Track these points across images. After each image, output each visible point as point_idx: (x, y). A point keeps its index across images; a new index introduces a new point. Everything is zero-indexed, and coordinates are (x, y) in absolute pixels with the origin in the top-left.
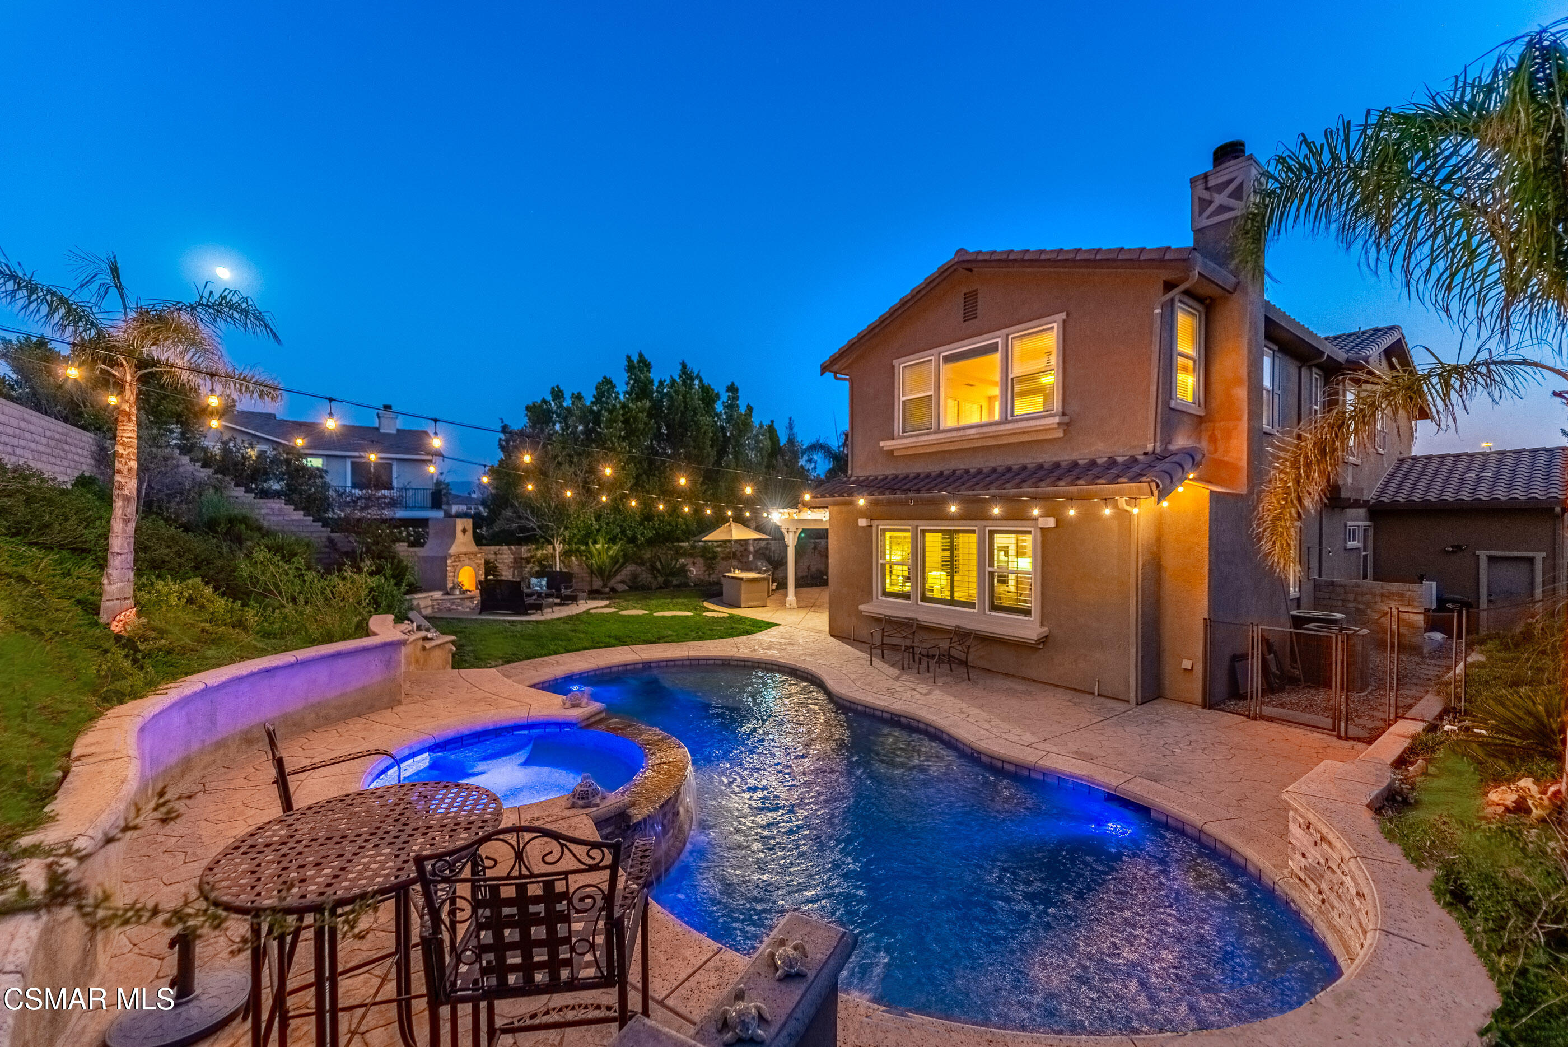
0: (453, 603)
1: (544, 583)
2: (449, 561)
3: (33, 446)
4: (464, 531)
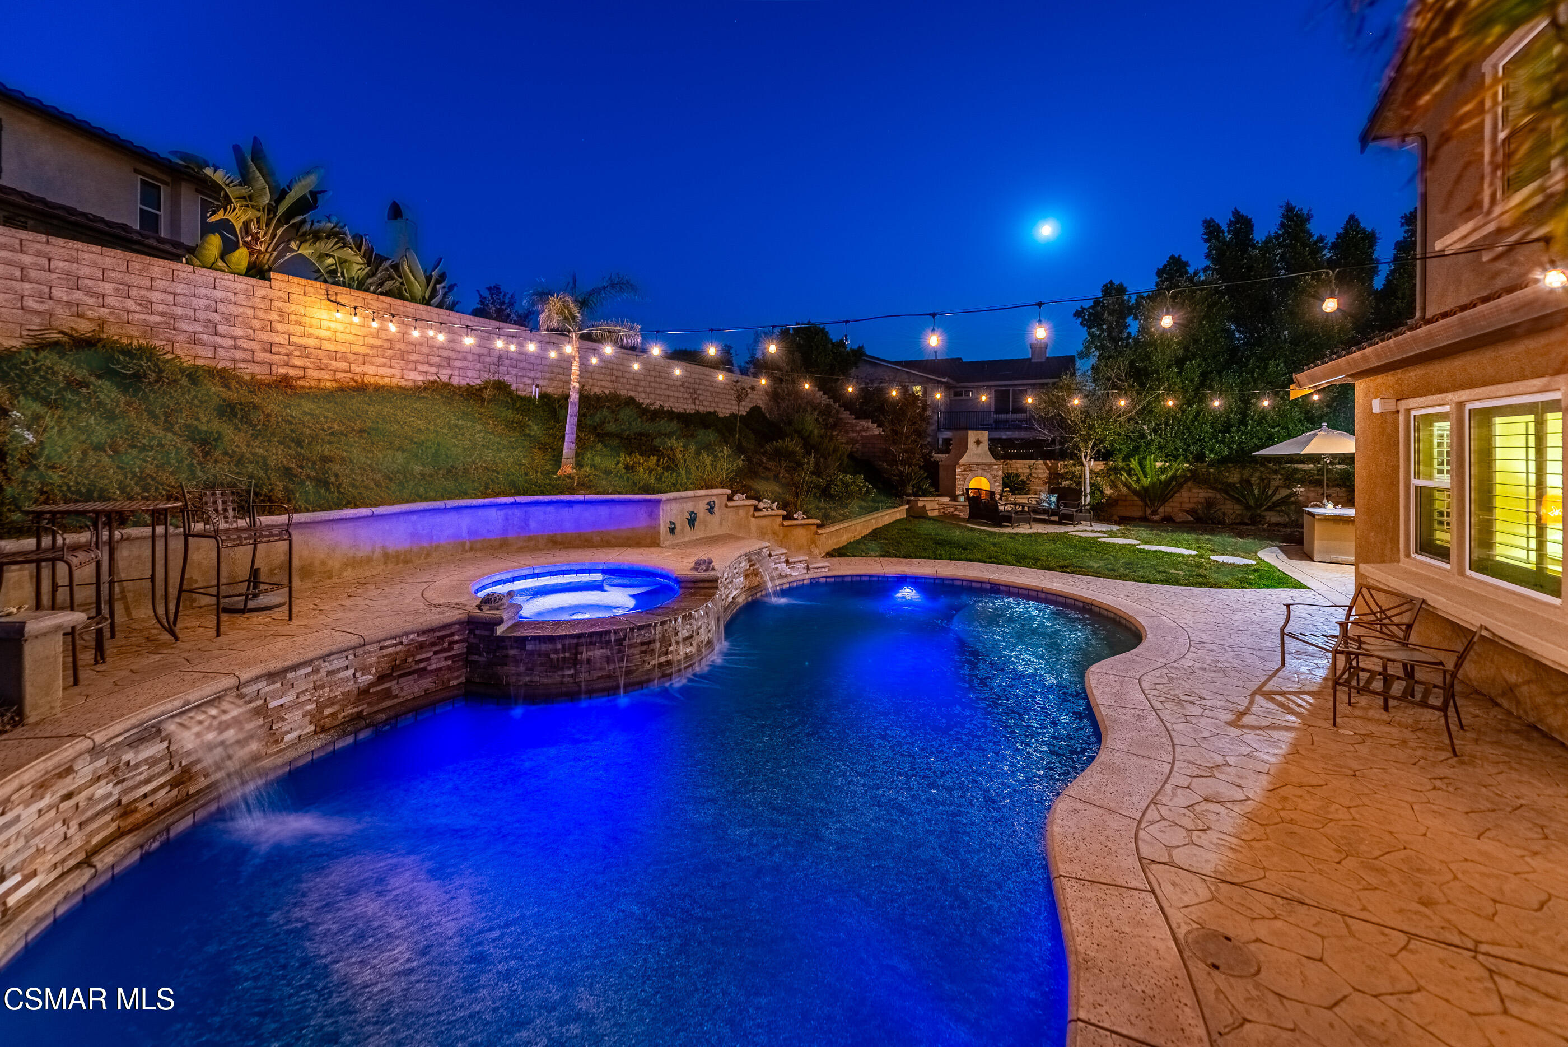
0: (956, 509)
1: (1053, 499)
2: (958, 470)
3: (711, 389)
4: (978, 442)
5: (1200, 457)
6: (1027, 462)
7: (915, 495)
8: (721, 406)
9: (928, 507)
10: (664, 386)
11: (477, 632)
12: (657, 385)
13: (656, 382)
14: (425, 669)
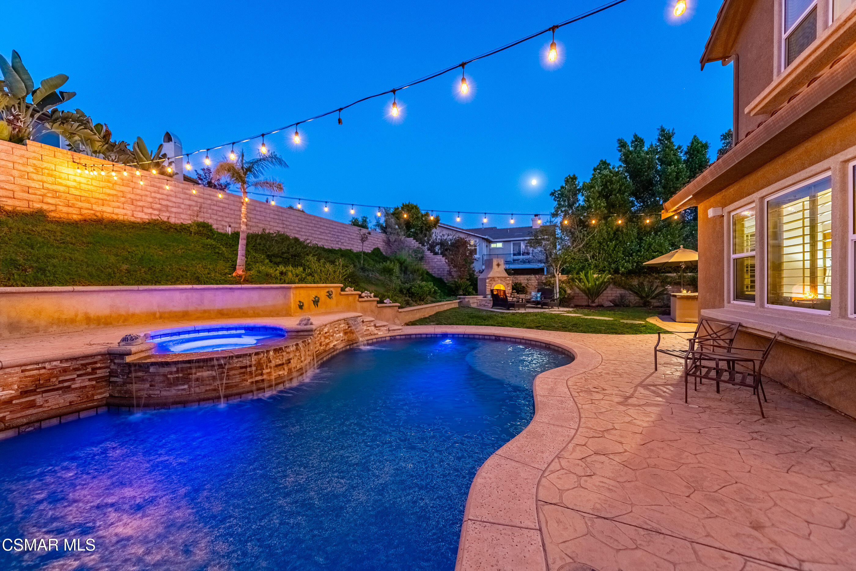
0: (486, 302)
1: (539, 295)
2: (487, 281)
4: (498, 265)
5: (616, 271)
6: (526, 276)
7: (464, 295)
8: (355, 246)
9: (471, 301)
10: (318, 233)
11: (116, 361)
12: (313, 232)
13: (313, 230)
14: (69, 387)
